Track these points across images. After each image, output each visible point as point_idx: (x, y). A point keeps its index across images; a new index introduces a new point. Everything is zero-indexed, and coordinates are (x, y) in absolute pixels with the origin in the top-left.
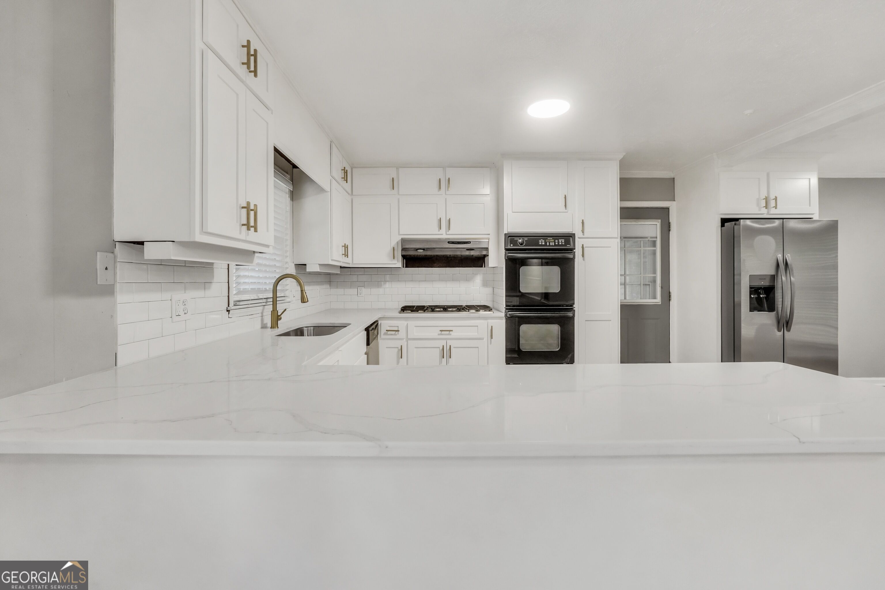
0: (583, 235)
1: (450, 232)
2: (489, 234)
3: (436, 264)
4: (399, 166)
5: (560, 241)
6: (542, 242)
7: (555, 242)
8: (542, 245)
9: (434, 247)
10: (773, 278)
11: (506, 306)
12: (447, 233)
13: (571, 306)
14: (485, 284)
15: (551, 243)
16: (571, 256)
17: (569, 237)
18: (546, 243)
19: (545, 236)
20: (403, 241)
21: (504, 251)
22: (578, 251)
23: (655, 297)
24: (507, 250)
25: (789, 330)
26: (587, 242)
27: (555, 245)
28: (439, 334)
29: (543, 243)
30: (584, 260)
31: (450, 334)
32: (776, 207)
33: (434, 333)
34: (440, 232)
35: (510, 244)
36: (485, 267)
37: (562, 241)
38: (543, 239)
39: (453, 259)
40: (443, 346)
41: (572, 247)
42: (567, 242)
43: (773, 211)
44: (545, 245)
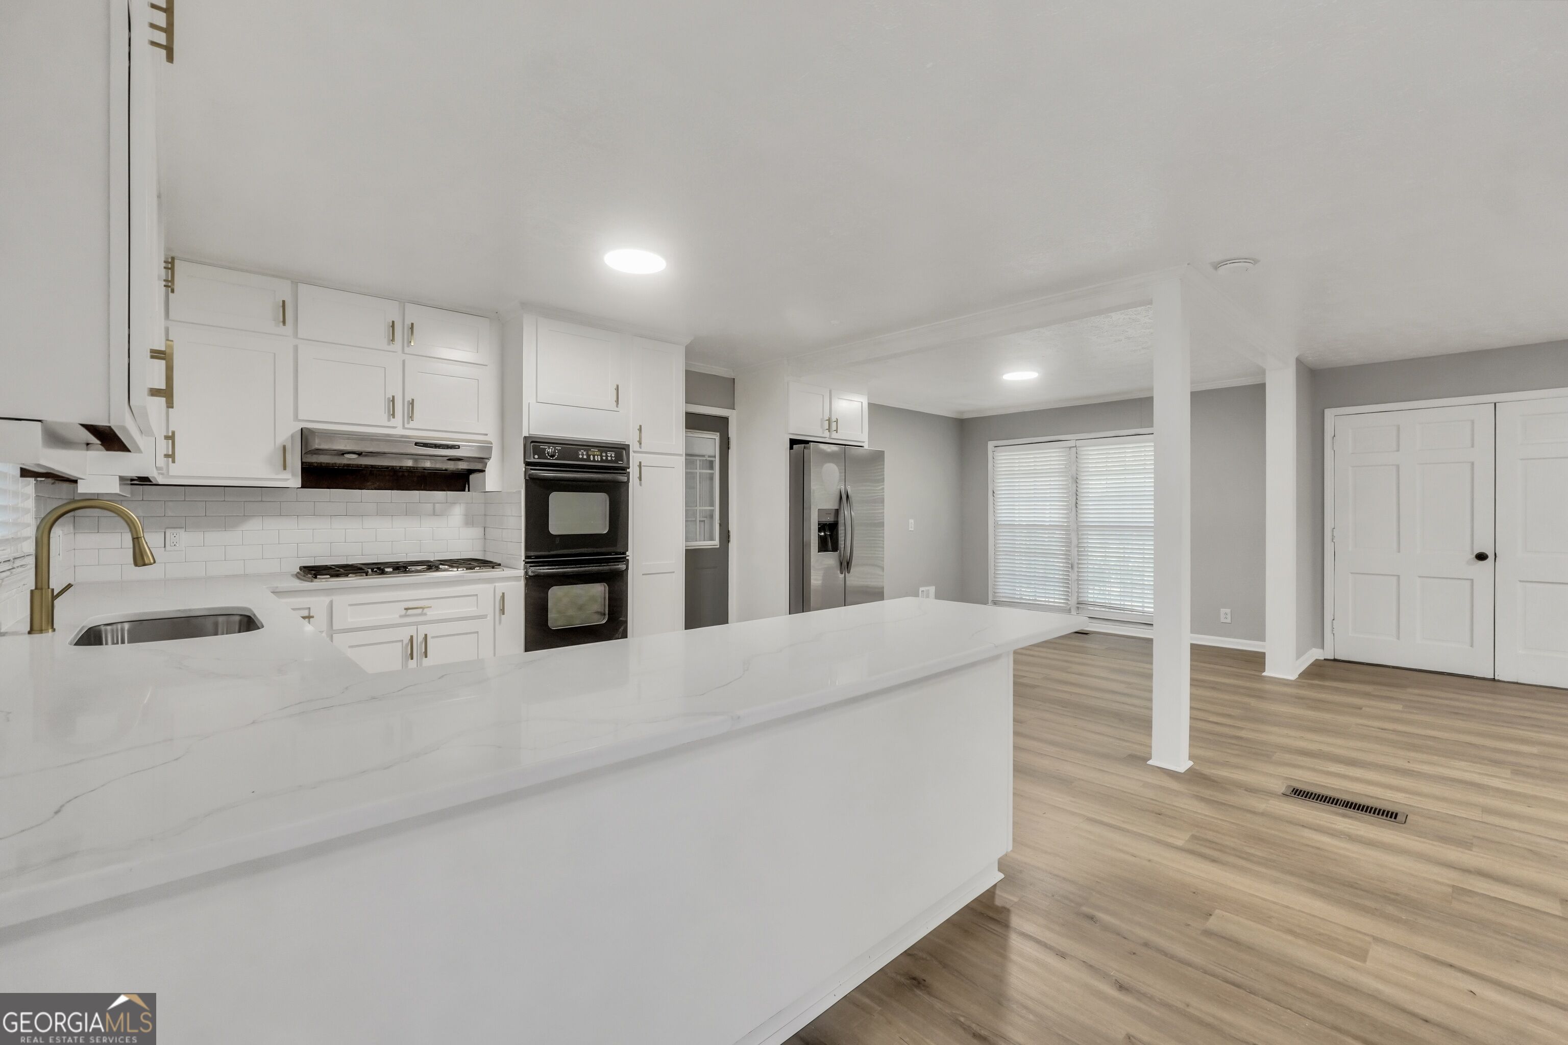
0: (640, 448)
1: (412, 424)
2: (487, 435)
3: (369, 484)
4: (296, 281)
5: (609, 455)
6: (582, 454)
7: (602, 457)
8: (583, 460)
9: (386, 451)
10: (837, 512)
11: (527, 557)
12: (407, 426)
13: (624, 553)
14: (469, 520)
15: (596, 456)
16: (624, 479)
17: (621, 450)
18: (589, 456)
19: (588, 446)
21: (523, 465)
22: (633, 471)
23: (712, 539)
24: (527, 464)
25: (849, 572)
26: (646, 459)
27: (602, 461)
28: (401, 616)
29: (585, 457)
30: (641, 485)
31: (425, 614)
32: (836, 431)
33: (392, 614)
34: (393, 422)
35: (534, 454)
36: (469, 491)
37: (611, 455)
38: (586, 450)
39: (406, 474)
40: (412, 637)
41: (624, 463)
42: (619, 457)
43: (834, 435)
44: (588, 460)
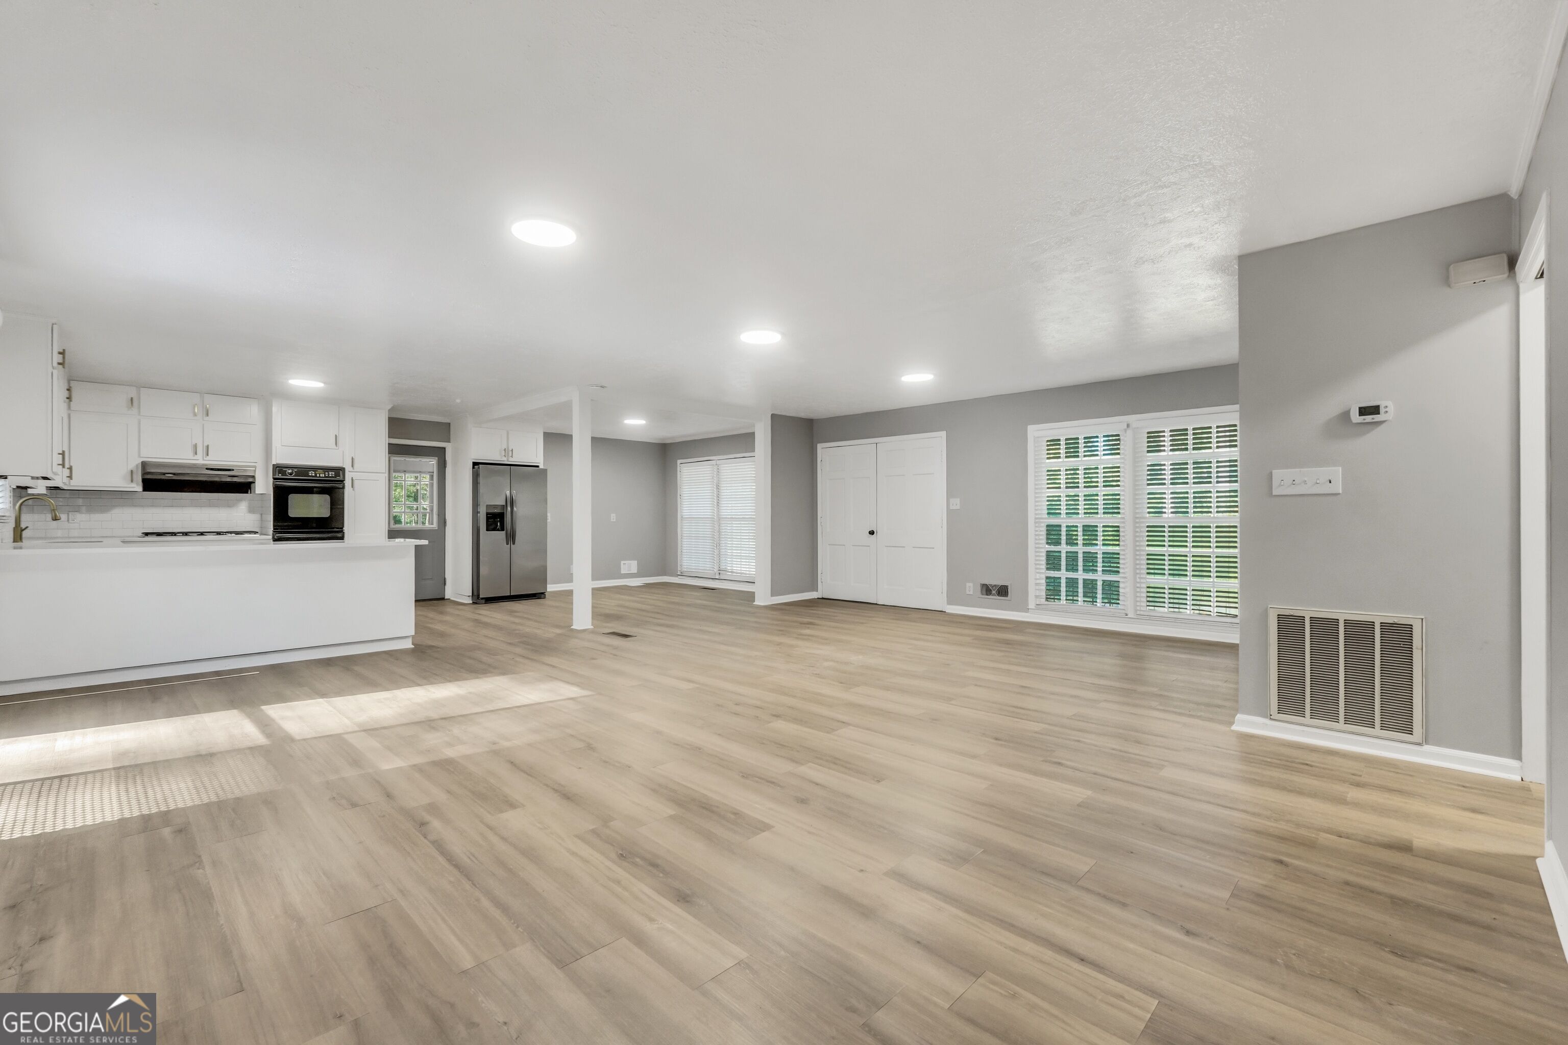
0: (353, 469)
1: (209, 459)
2: (255, 463)
4: (140, 386)
5: (330, 473)
7: (325, 474)
8: (313, 476)
9: (188, 472)
10: (504, 507)
11: (274, 529)
12: (206, 460)
13: (342, 528)
14: (251, 510)
15: (321, 474)
16: (341, 486)
17: (340, 471)
18: (316, 474)
19: (315, 469)
20: (144, 465)
21: (272, 480)
22: (348, 483)
24: (274, 479)
25: (514, 544)
26: (355, 476)
27: (326, 477)
29: (313, 475)
30: (353, 490)
32: (512, 456)
34: (197, 459)
35: (279, 473)
36: (250, 493)
37: (332, 473)
38: (313, 471)
41: (341, 478)
42: (337, 475)
43: (511, 459)
44: (316, 476)
